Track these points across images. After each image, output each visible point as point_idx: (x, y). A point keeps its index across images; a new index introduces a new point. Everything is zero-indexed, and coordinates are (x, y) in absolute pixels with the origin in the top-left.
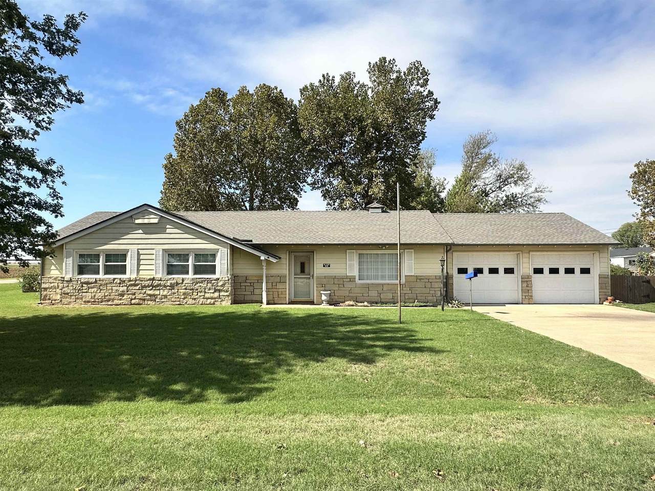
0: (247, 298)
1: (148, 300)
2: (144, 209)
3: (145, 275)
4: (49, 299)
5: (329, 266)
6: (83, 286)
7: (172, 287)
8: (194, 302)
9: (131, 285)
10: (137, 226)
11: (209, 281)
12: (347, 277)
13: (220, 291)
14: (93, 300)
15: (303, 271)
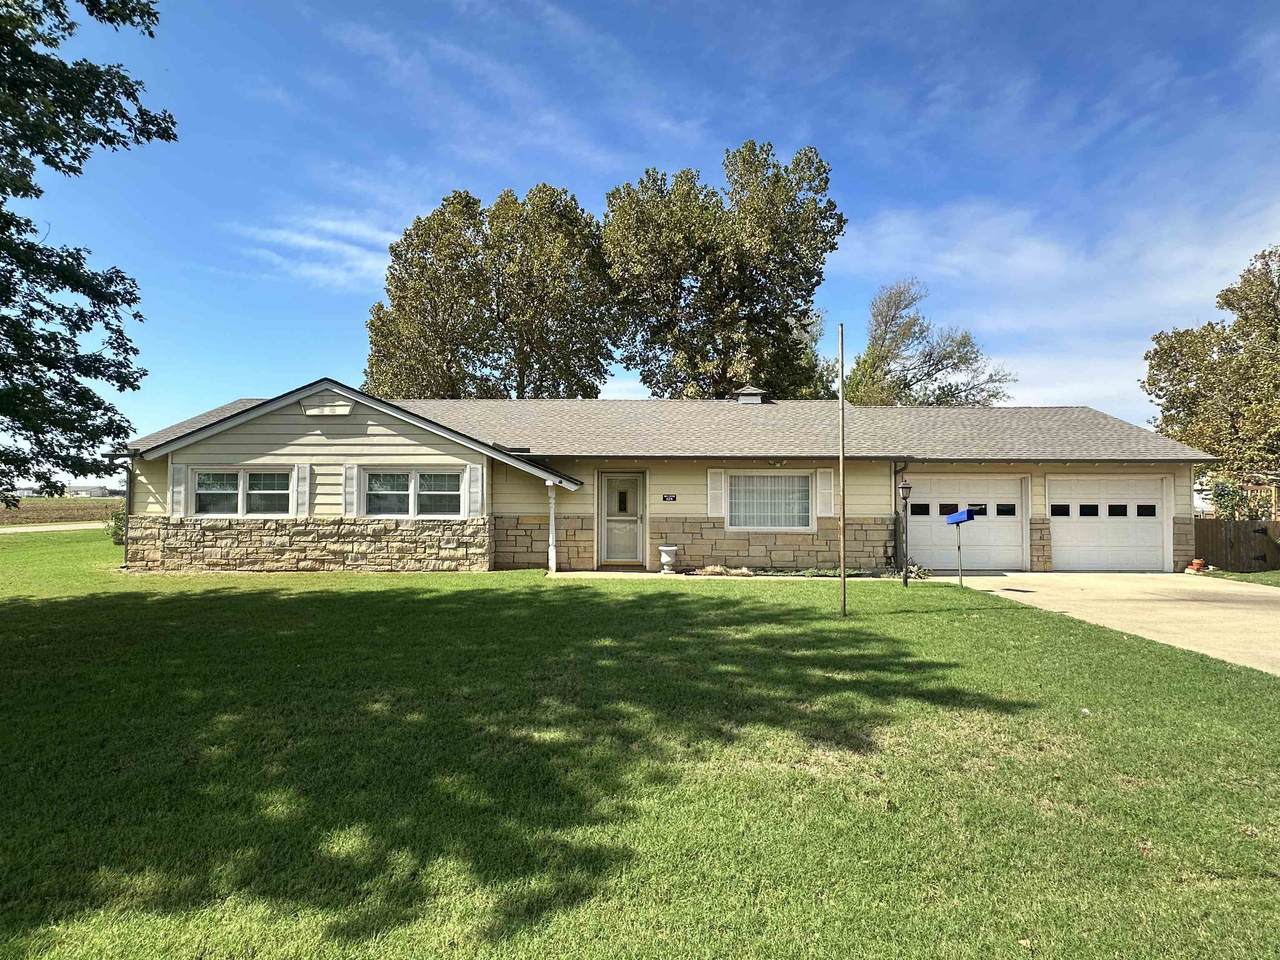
0: (519, 558)
1: (330, 563)
2: (324, 388)
3: (324, 513)
4: (142, 559)
5: (674, 499)
6: (204, 535)
7: (377, 536)
8: (418, 565)
9: (298, 534)
10: (309, 421)
11: (447, 526)
12: (708, 520)
13: (467, 545)
14: (224, 562)
15: (623, 508)
